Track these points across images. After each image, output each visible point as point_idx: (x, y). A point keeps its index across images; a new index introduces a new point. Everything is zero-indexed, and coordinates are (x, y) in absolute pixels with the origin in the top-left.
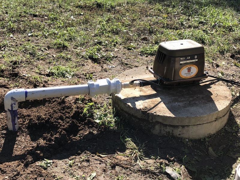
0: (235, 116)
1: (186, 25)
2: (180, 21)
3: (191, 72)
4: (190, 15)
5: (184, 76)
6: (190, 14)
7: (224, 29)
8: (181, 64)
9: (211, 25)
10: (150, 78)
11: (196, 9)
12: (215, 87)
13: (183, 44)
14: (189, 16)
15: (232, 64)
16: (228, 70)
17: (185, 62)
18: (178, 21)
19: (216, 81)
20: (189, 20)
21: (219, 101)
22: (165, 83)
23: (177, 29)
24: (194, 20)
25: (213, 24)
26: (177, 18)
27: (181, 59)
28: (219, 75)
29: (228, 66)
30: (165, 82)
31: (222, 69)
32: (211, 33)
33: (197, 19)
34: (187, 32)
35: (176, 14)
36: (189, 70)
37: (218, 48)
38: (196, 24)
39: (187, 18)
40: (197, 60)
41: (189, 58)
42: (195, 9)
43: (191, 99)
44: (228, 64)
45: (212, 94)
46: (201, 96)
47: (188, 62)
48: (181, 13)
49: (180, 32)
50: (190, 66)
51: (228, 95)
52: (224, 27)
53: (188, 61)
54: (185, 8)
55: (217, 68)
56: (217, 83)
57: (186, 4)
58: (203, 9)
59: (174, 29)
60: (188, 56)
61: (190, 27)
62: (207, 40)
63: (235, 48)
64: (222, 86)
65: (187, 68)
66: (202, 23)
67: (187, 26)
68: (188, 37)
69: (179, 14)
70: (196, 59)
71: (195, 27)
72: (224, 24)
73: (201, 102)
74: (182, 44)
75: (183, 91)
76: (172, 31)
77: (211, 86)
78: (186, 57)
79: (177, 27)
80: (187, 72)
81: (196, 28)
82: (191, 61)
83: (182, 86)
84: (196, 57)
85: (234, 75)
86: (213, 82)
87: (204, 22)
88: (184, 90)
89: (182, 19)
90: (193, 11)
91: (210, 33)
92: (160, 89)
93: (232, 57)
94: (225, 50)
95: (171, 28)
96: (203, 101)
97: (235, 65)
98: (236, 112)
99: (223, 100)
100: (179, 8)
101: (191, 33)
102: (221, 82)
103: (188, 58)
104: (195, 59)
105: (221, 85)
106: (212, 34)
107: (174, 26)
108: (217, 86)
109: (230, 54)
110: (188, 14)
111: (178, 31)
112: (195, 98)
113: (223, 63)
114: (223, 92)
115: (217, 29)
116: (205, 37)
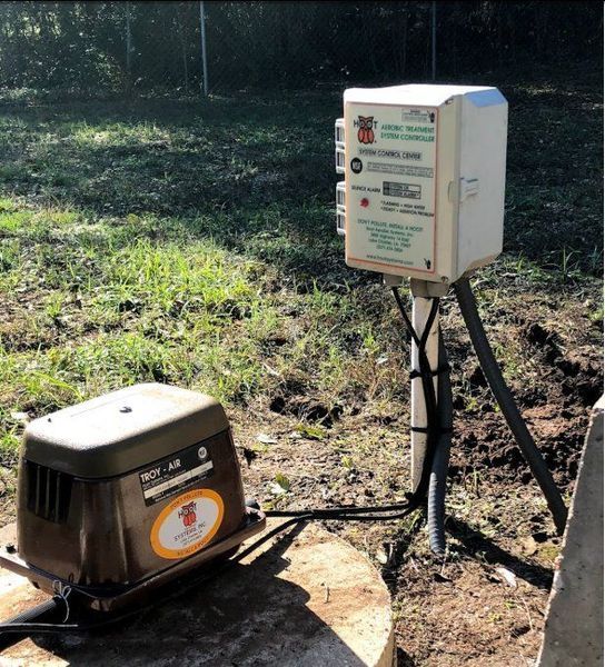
0: (414, 656)
1: (72, 324)
2: (45, 313)
3: (199, 522)
4: (76, 287)
5: (172, 548)
6: (74, 282)
7: (213, 314)
8: (150, 502)
9: (163, 309)
10: (14, 592)
11: (89, 263)
12: (302, 559)
13: (130, 410)
14: (74, 289)
15: (294, 434)
16: (292, 462)
17: (164, 487)
18: (40, 315)
19: (292, 527)
20: (78, 303)
21: (350, 620)
22: (95, 605)
23: (47, 346)
24: (99, 303)
25: (169, 304)
26: (31, 307)
27: (146, 476)
28: (273, 491)
29: (284, 444)
30: (97, 602)
31: (269, 462)
32: (175, 336)
33: (106, 297)
34: (89, 350)
35: (22, 290)
36: (189, 516)
37: (221, 385)
38: (110, 315)
39: (68, 299)
40: (209, 465)
41: (178, 463)
42: (84, 263)
43: (234, 647)
44: (279, 438)
45: (307, 596)
46: (266, 617)
47: (177, 483)
48: (40, 286)
49: (62, 357)
50: (189, 497)
51: (368, 580)
52: (211, 308)
53: (176, 481)
54: (48, 265)
55: (249, 464)
56: (301, 536)
57: (49, 251)
58: (114, 259)
59: (34, 347)
60: (171, 458)
61: (90, 328)
62: (172, 367)
63: (273, 372)
64: (327, 545)
65: (179, 509)
66: (128, 306)
67: (80, 327)
68: (97, 367)
69: (34, 290)
70: (207, 460)
71: (110, 328)
72: (207, 297)
73: (278, 647)
74: (128, 410)
75: (184, 616)
76: (29, 356)
77: (284, 556)
78: (162, 462)
79: (43, 340)
80: (183, 528)
81: (113, 327)
82: (189, 475)
83: (175, 595)
84: (203, 452)
85: (326, 479)
86: (286, 536)
87: (136, 301)
88: (188, 612)
89: (51, 304)
90: (79, 270)
91: (171, 339)
92: (77, 641)
93: (277, 405)
94: (243, 386)
95: (22, 347)
96: (289, 639)
97: (305, 436)
98: (412, 638)
99: (361, 608)
100: (28, 269)
101: (105, 352)
102: (313, 527)
103: (171, 467)
104: (199, 463)
105: (322, 541)
106: (179, 340)
107: (33, 337)
108: (305, 550)
109: (268, 400)
110: (67, 285)
111: (53, 350)
112: (247, 635)
113: (263, 437)
114: (343, 572)
115: (188, 321)
116: (160, 356)
